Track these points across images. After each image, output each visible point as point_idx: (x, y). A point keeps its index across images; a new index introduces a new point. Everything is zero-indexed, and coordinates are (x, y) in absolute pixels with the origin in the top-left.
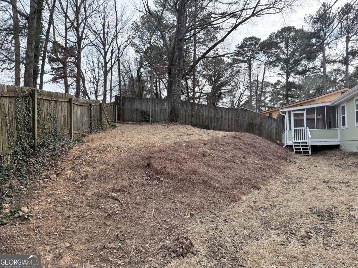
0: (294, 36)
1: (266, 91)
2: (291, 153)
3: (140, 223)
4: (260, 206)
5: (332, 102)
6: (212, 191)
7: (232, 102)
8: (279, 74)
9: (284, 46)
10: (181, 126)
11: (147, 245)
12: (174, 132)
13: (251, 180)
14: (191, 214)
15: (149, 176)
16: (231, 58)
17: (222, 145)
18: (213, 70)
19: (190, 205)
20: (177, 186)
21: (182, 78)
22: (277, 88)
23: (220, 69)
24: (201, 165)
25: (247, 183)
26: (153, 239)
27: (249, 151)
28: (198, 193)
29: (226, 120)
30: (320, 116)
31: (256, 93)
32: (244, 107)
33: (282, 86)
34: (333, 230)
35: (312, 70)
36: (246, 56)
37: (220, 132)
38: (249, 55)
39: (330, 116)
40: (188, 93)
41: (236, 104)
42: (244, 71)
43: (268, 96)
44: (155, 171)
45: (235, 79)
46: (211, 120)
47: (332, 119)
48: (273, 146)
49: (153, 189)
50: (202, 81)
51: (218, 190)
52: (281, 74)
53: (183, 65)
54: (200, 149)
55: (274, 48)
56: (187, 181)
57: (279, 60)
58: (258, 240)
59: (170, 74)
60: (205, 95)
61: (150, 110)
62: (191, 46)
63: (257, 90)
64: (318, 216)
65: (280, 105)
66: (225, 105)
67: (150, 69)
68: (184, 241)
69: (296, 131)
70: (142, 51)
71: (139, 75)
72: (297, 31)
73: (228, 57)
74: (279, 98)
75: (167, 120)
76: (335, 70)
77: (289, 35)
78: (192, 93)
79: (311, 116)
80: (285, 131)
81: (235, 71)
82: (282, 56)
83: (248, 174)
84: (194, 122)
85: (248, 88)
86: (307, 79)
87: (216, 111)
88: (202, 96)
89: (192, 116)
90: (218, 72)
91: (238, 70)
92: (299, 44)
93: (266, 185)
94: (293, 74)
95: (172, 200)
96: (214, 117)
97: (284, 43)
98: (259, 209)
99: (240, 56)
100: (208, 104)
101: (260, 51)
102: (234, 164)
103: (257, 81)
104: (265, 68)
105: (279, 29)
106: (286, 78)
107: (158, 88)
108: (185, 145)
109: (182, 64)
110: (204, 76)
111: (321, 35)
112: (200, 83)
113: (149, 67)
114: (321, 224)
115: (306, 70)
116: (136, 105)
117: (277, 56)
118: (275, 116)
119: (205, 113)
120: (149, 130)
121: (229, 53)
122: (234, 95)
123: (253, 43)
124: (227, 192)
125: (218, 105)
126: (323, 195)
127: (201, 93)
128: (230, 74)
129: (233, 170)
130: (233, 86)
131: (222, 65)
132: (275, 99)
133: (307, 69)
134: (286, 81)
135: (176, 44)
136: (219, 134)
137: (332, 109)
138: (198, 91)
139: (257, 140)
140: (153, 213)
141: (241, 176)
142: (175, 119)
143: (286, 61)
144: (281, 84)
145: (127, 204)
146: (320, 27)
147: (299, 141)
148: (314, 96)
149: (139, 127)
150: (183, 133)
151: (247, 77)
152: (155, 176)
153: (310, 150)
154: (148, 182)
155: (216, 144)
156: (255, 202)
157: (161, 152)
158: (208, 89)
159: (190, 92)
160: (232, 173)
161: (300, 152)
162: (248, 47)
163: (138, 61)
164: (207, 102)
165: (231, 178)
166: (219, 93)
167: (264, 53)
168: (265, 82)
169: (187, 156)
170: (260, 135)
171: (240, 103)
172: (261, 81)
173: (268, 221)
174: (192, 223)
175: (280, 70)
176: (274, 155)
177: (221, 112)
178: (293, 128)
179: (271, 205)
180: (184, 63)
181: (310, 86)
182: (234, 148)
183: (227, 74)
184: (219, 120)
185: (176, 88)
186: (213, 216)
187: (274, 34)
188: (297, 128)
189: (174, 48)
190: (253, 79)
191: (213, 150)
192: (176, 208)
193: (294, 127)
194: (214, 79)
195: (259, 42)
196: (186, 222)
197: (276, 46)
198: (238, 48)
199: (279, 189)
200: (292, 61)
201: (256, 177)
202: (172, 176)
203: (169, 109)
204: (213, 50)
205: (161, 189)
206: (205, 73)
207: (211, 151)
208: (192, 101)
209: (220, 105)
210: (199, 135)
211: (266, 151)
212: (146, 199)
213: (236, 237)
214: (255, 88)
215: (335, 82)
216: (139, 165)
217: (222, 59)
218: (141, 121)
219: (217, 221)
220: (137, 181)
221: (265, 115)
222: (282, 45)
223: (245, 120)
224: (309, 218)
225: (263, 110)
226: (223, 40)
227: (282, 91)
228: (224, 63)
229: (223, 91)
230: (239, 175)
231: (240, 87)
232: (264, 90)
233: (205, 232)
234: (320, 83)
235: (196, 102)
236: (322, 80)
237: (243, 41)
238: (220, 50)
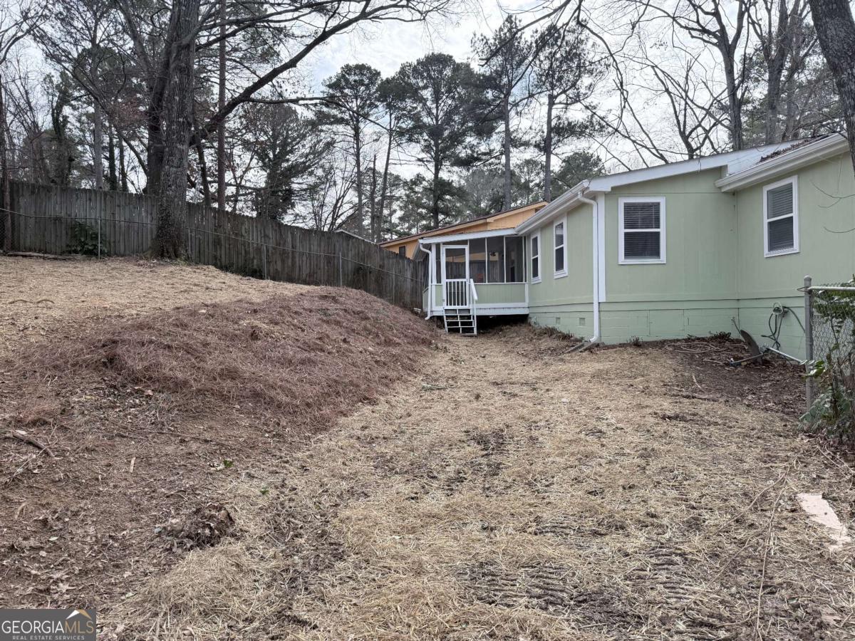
0: (451, 78)
1: (394, 196)
2: (439, 331)
3: (101, 489)
4: (374, 435)
5: (517, 229)
6: (274, 413)
7: (317, 215)
8: (419, 160)
9: (430, 98)
10: (189, 269)
11: (125, 532)
12: (171, 282)
13: (357, 386)
14: (225, 462)
15: (114, 387)
16: (314, 109)
17: (296, 313)
18: (271, 133)
19: (223, 445)
20: (189, 407)
21: (191, 144)
22: (416, 193)
23: (287, 133)
24: (246, 358)
25: (350, 391)
26: (137, 520)
27: (355, 326)
28: (241, 419)
29: (304, 258)
30: (496, 258)
31: (372, 198)
32: (346, 230)
33: (425, 189)
34: (500, 463)
35: (484, 157)
36: (349, 110)
37: (289, 286)
38: (355, 109)
39: (513, 258)
40: (205, 183)
41: (328, 222)
42: (345, 145)
43: (398, 208)
44: (129, 375)
45: (323, 161)
46: (268, 255)
47: (516, 263)
48: (405, 317)
49: (126, 416)
50: (241, 157)
51: (287, 409)
52: (423, 161)
53: (193, 113)
54: (244, 323)
55: (410, 98)
56: (213, 394)
57: (419, 127)
58: (369, 496)
59: (154, 129)
60: (251, 193)
61: (96, 223)
62: (211, 65)
63: (373, 192)
64: (479, 443)
65: (422, 230)
66: (301, 221)
67: (91, 110)
68: (213, 512)
69: (449, 285)
70: (67, 56)
71: (59, 124)
72: (457, 68)
73: (307, 106)
74: (420, 214)
75: (150, 252)
76: (528, 162)
77: (441, 72)
78: (216, 185)
79: (478, 257)
80: (429, 287)
81: (325, 141)
82: (427, 120)
83: (354, 375)
84: (223, 259)
85: (354, 185)
86: (476, 177)
87: (281, 235)
88: (243, 195)
89: (217, 243)
90: (281, 138)
91: (329, 139)
92: (460, 97)
93: (387, 394)
94: (448, 163)
95: (178, 436)
96: (274, 248)
97: (430, 89)
98: (373, 440)
99: (335, 108)
100: (259, 214)
101: (379, 101)
102: (322, 354)
103: (374, 170)
104: (390, 144)
105: (422, 56)
106: (434, 171)
107: (117, 163)
108: (204, 314)
109: (189, 109)
110: (247, 145)
111: (503, 82)
112: (237, 160)
113: (89, 104)
114: (483, 456)
115: (472, 156)
116: (55, 207)
117: (416, 118)
118: (410, 253)
119: (254, 239)
120: (96, 277)
121: (308, 96)
122: (322, 199)
123: (362, 80)
124: (307, 412)
125: (283, 219)
126: (490, 408)
127: (239, 186)
128: (311, 148)
129: (320, 366)
130: (319, 178)
131: (292, 121)
132: (411, 215)
133: (475, 155)
134: (433, 177)
135: (174, 55)
136: (289, 290)
137: (516, 243)
138: (233, 181)
139: (374, 304)
140: (132, 468)
141: (337, 379)
142: (171, 250)
143: (435, 132)
144: (424, 182)
145: (62, 453)
146: (503, 66)
147: (456, 307)
148: (487, 214)
149: (64, 268)
150: (195, 285)
151: (352, 159)
152: (128, 386)
153: (475, 326)
154: (110, 401)
155: (281, 310)
156: (364, 428)
157: (142, 329)
158: (257, 178)
159: (211, 182)
160: (318, 373)
161: (457, 331)
162: (352, 88)
163: (55, 83)
164: (257, 210)
165: (315, 384)
166: (286, 190)
167: (389, 106)
168: (391, 174)
169: (212, 339)
170: (380, 293)
171: (336, 220)
172: (382, 171)
173: (388, 461)
174: (230, 479)
175: (423, 151)
176: (406, 336)
177: (292, 238)
178: (444, 280)
179: (395, 431)
180: (194, 106)
181: (480, 192)
182: (324, 321)
183: (304, 146)
184: (288, 257)
185: (175, 169)
186: (275, 462)
187: (410, 66)
188: (452, 280)
189: (167, 65)
190: (365, 166)
191: (277, 324)
192: (190, 454)
193: (447, 278)
194: (271, 156)
195: (376, 79)
196: (214, 479)
197: (415, 93)
198: (330, 86)
199: (411, 401)
200: (446, 133)
201: (369, 380)
202: (176, 384)
203: (154, 222)
204: (270, 83)
205: (147, 416)
206: (249, 137)
207: (271, 327)
208: (216, 205)
209: (288, 219)
210: (238, 290)
211: (390, 327)
212: (111, 438)
213: (326, 497)
214: (368, 188)
215: (526, 188)
216: (84, 361)
217: (290, 108)
218: (70, 252)
219: (285, 471)
220: (83, 399)
221: (391, 250)
222: (427, 94)
223: (346, 259)
224: (463, 448)
225: (386, 239)
226: (293, 63)
227: (426, 199)
228: (297, 119)
229: (295, 186)
230: (334, 376)
231: (335, 182)
232: (389, 194)
233: (259, 493)
234: (500, 187)
235: (228, 209)
236: (503, 181)
237: (340, 71)
238: (288, 85)
